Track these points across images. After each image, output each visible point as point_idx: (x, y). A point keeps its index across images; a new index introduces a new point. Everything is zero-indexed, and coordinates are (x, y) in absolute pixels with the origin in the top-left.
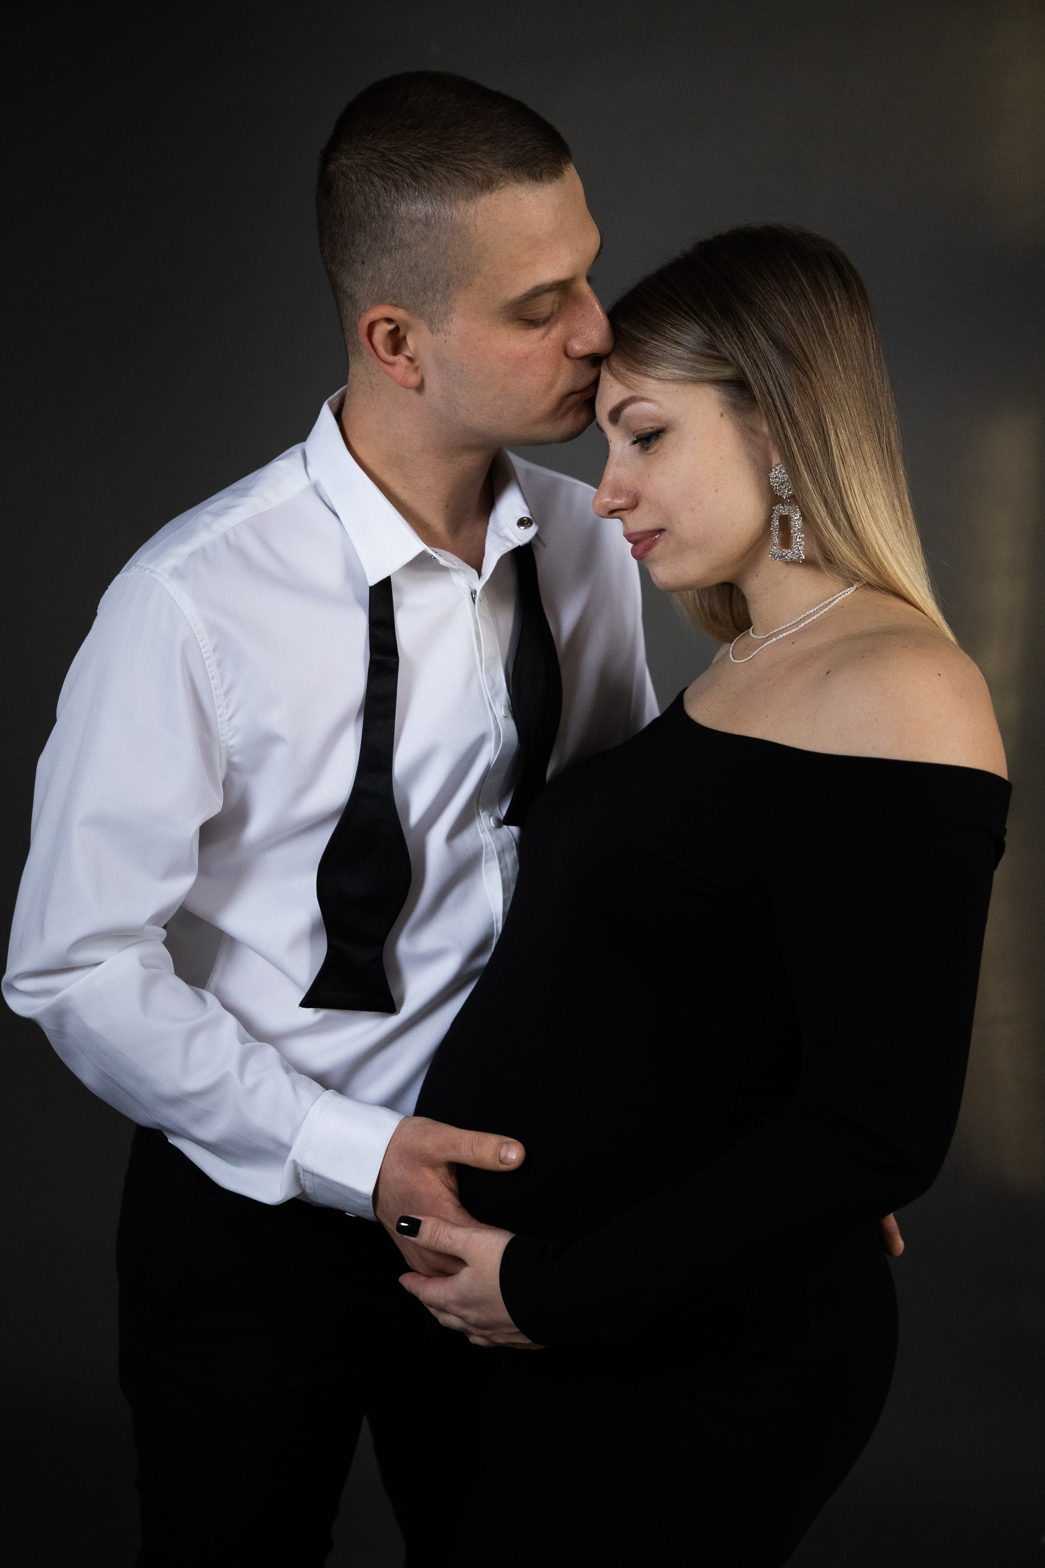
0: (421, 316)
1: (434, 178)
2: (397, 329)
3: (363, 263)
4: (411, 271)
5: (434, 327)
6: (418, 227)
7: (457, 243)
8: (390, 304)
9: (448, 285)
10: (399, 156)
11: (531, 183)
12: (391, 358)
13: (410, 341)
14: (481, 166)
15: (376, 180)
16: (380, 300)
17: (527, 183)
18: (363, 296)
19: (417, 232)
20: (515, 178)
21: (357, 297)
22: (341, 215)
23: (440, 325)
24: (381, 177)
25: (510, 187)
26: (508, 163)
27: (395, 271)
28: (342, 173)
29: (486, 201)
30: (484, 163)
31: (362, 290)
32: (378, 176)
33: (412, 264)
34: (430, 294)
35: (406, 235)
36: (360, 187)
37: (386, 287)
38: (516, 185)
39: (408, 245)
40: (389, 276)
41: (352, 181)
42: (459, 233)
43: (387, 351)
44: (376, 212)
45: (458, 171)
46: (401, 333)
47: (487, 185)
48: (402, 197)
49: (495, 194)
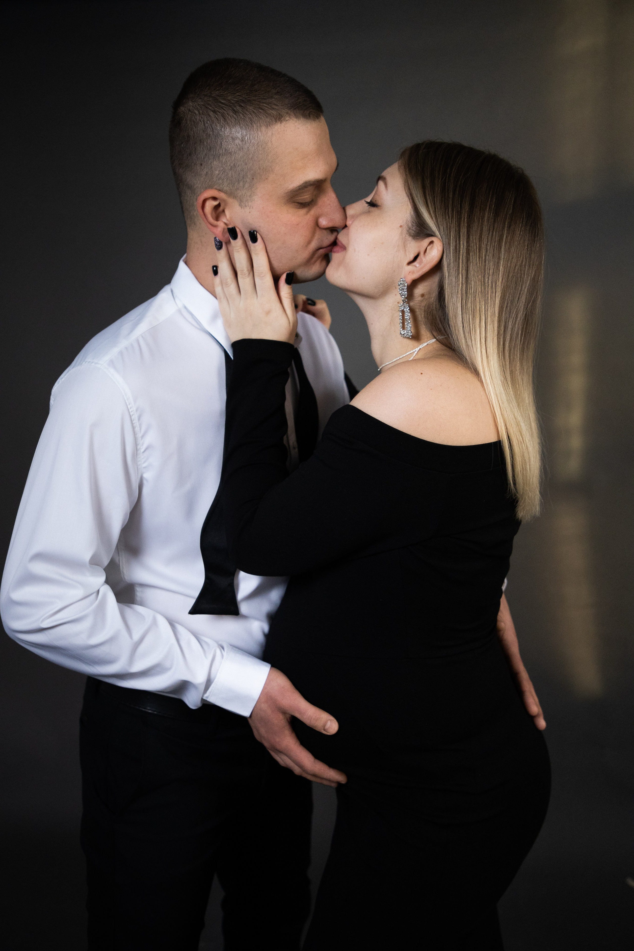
0: (235, 197)
1: (247, 113)
2: (219, 205)
3: (201, 165)
4: (231, 169)
5: (242, 204)
6: (237, 142)
7: (260, 152)
8: (216, 189)
9: (253, 179)
10: (224, 99)
11: (304, 120)
12: (215, 223)
13: (227, 212)
14: (275, 107)
15: (211, 114)
16: (211, 187)
17: (302, 119)
18: (200, 186)
19: (236, 145)
20: (295, 115)
21: (195, 187)
22: (189, 136)
23: (247, 202)
24: (214, 112)
25: (292, 120)
26: (290, 106)
27: (221, 169)
28: (189, 110)
29: (278, 127)
30: (277, 105)
31: (199, 182)
32: (212, 111)
33: (232, 165)
34: (241, 184)
35: (229, 146)
36: (201, 117)
37: (215, 179)
38: (295, 120)
39: (230, 153)
40: (217, 172)
41: (195, 114)
42: (262, 146)
43: (213, 218)
44: (211, 133)
45: (262, 109)
46: (221, 208)
47: (279, 118)
48: (227, 123)
49: (283, 124)
